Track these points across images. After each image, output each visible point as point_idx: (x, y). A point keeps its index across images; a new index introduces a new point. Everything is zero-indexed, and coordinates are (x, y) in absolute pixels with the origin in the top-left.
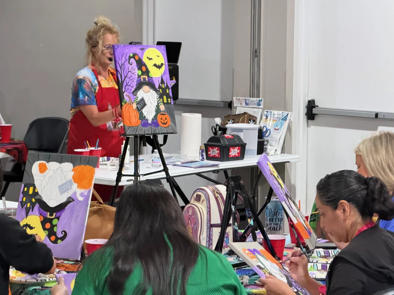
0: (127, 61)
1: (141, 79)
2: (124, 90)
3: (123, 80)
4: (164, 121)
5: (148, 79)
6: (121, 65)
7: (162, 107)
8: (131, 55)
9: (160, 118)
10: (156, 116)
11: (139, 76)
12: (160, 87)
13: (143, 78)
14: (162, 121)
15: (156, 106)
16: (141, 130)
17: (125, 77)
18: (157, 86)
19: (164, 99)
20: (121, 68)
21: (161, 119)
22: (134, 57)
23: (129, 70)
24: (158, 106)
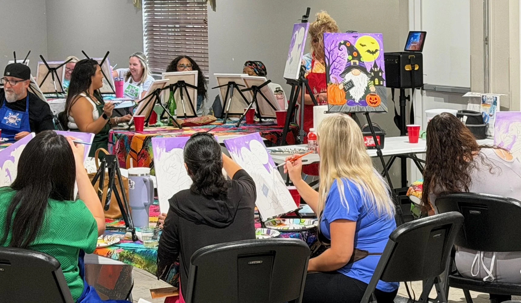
0: (337, 48)
1: (350, 63)
2: (330, 73)
3: (330, 64)
4: (373, 100)
5: (359, 63)
6: (330, 51)
7: (373, 89)
8: (342, 42)
9: (369, 98)
10: (364, 97)
11: (349, 61)
12: (371, 71)
13: (353, 62)
14: (371, 101)
15: (366, 87)
16: (347, 108)
17: (333, 61)
18: (368, 70)
19: (376, 81)
20: (329, 53)
21: (371, 99)
22: (345, 44)
23: (339, 55)
24: (368, 88)
